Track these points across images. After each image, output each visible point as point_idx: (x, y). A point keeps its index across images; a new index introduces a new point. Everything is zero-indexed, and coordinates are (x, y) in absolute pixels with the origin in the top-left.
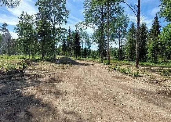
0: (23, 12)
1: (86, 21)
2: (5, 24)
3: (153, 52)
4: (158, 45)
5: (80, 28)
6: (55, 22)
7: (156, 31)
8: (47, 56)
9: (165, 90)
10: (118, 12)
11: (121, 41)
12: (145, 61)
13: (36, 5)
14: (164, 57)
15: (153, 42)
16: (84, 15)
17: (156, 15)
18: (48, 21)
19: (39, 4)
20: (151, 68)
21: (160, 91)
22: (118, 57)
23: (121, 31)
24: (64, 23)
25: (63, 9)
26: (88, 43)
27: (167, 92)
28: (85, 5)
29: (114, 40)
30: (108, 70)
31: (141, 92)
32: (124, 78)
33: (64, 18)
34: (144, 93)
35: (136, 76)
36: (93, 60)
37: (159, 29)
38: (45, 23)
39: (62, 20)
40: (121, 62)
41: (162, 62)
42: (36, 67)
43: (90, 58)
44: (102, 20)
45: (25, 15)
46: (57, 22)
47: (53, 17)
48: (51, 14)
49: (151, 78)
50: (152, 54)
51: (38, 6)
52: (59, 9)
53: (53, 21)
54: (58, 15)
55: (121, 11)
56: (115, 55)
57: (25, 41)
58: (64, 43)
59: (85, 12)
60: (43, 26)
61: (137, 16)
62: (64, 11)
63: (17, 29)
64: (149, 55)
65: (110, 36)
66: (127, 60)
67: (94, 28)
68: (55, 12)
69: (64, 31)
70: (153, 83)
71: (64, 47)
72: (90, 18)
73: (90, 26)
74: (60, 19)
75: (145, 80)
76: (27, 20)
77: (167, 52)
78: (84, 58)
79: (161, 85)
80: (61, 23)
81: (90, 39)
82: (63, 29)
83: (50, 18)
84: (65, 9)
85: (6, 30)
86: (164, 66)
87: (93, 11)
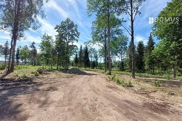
0: (45, 34)
1: (93, 40)
2: (34, 42)
3: (149, 64)
4: (153, 58)
5: (88, 45)
6: (69, 41)
7: (151, 47)
8: (64, 67)
9: (151, 102)
10: (118, 33)
11: (122, 56)
12: (144, 72)
13: (55, 29)
14: (160, 68)
15: (149, 56)
16: (92, 35)
17: (151, 34)
18: (64, 40)
19: (57, 28)
20: (147, 79)
21: (145, 104)
22: (120, 68)
23: (122, 47)
24: (76, 41)
25: (75, 31)
26: (96, 57)
27: (153, 105)
28: (92, 28)
29: (117, 55)
30: (107, 79)
31: (126, 103)
32: (116, 88)
33: (76, 38)
34: (129, 105)
35: (128, 86)
36: (99, 70)
37: (154, 46)
38: (61, 42)
39: (75, 39)
40: (123, 72)
41: (159, 73)
42: (45, 76)
43: (97, 69)
44: (105, 39)
45: (46, 35)
46: (70, 41)
47: (67, 37)
48: (66, 35)
49: (142, 89)
50: (149, 66)
51: (57, 29)
52: (73, 31)
53: (68, 40)
54: (72, 35)
55: (120, 32)
56: (118, 67)
57: (46, 55)
58: (76, 57)
59: (92, 34)
60: (60, 44)
61: (131, 35)
62: (76, 33)
63: (41, 46)
64: (146, 67)
65: (113, 52)
66: (128, 71)
67: (99, 45)
68: (69, 34)
69: (75, 47)
70: (142, 94)
71: (76, 60)
72: (96, 38)
73: (96, 43)
74: (72, 38)
75: (135, 91)
76: (47, 39)
77: (162, 64)
78: (93, 69)
79: (149, 97)
80: (73, 41)
81: (98, 54)
82: (75, 46)
83: (66, 38)
84: (77, 31)
85: (34, 47)
86: (161, 76)
87: (98, 33)
